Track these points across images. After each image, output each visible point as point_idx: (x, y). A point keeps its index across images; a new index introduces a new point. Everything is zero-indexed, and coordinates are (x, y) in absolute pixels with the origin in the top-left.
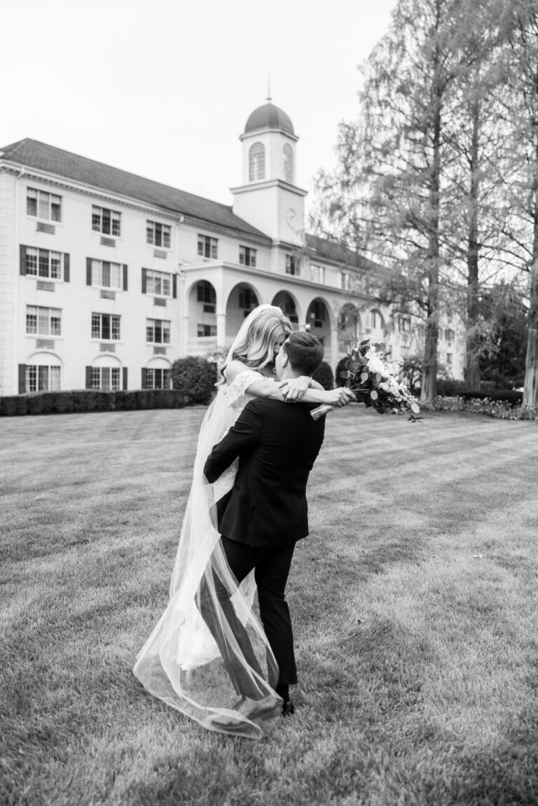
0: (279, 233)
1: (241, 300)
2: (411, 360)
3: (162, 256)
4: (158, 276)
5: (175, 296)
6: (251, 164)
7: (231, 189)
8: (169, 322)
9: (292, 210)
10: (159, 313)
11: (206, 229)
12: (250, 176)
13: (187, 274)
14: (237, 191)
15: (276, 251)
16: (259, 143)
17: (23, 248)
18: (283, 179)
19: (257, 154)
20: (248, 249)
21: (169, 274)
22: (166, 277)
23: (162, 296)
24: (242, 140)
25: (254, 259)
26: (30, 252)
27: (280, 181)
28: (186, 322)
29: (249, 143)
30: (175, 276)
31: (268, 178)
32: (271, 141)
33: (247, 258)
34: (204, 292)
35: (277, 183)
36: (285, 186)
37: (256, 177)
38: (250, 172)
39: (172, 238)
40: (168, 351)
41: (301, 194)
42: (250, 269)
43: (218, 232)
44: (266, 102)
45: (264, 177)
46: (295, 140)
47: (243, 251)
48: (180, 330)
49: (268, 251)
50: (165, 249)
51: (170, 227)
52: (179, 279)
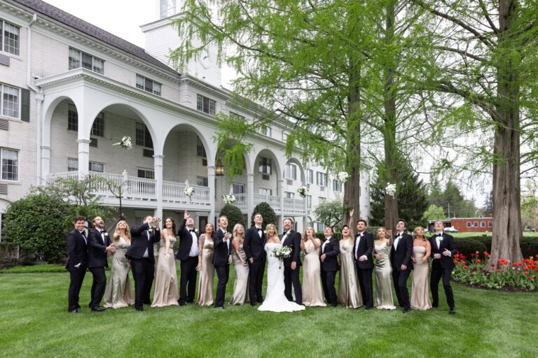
2: (328, 208)
3: (4, 63)
5: (26, 117)
8: (17, 151)
13: (47, 92)
15: (185, 88)
20: (150, 81)
21: (17, 88)
22: (13, 92)
23: (2, 115)
28: (46, 154)
30: (26, 93)
39: (22, 41)
40: (10, 189)
47: (142, 81)
48: (35, 163)
49: (176, 87)
50: (8, 54)
51: (18, 28)
52: (33, 97)
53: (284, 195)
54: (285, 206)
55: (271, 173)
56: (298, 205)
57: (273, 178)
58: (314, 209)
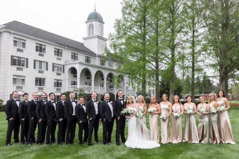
0: (98, 52)
1: (86, 73)
2: (140, 92)
3: (60, 59)
4: (58, 66)
5: (64, 72)
6: (89, 30)
7: (83, 38)
8: (62, 80)
9: (102, 45)
10: (58, 77)
11: (74, 51)
12: (89, 34)
13: (68, 65)
14: (85, 39)
15: (97, 58)
16: (92, 24)
17: (12, 57)
18: (100, 35)
19: (91, 27)
20: (88, 57)
21: (62, 65)
22: (61, 66)
23: (59, 72)
24: (86, 23)
25: (90, 60)
26: (14, 58)
27: (98, 36)
28: (67, 80)
29: (89, 24)
30: (64, 66)
31: (95, 35)
32: (95, 23)
33: (88, 60)
34: (73, 71)
35: (97, 37)
36: (100, 38)
37: (91, 34)
38: (89, 33)
39: (63, 54)
40: (61, 90)
41: (105, 40)
42: (88, 64)
43: (78, 52)
44: (94, 11)
45: (93, 35)
46: (103, 23)
47: (86, 58)
48: (65, 83)
49: (95, 58)
50: (60, 57)
51: (62, 50)
52: (65, 67)
53: (126, 88)
54: (126, 92)
55: (121, 80)
56: (130, 91)
57: (122, 82)
58: (136, 93)
